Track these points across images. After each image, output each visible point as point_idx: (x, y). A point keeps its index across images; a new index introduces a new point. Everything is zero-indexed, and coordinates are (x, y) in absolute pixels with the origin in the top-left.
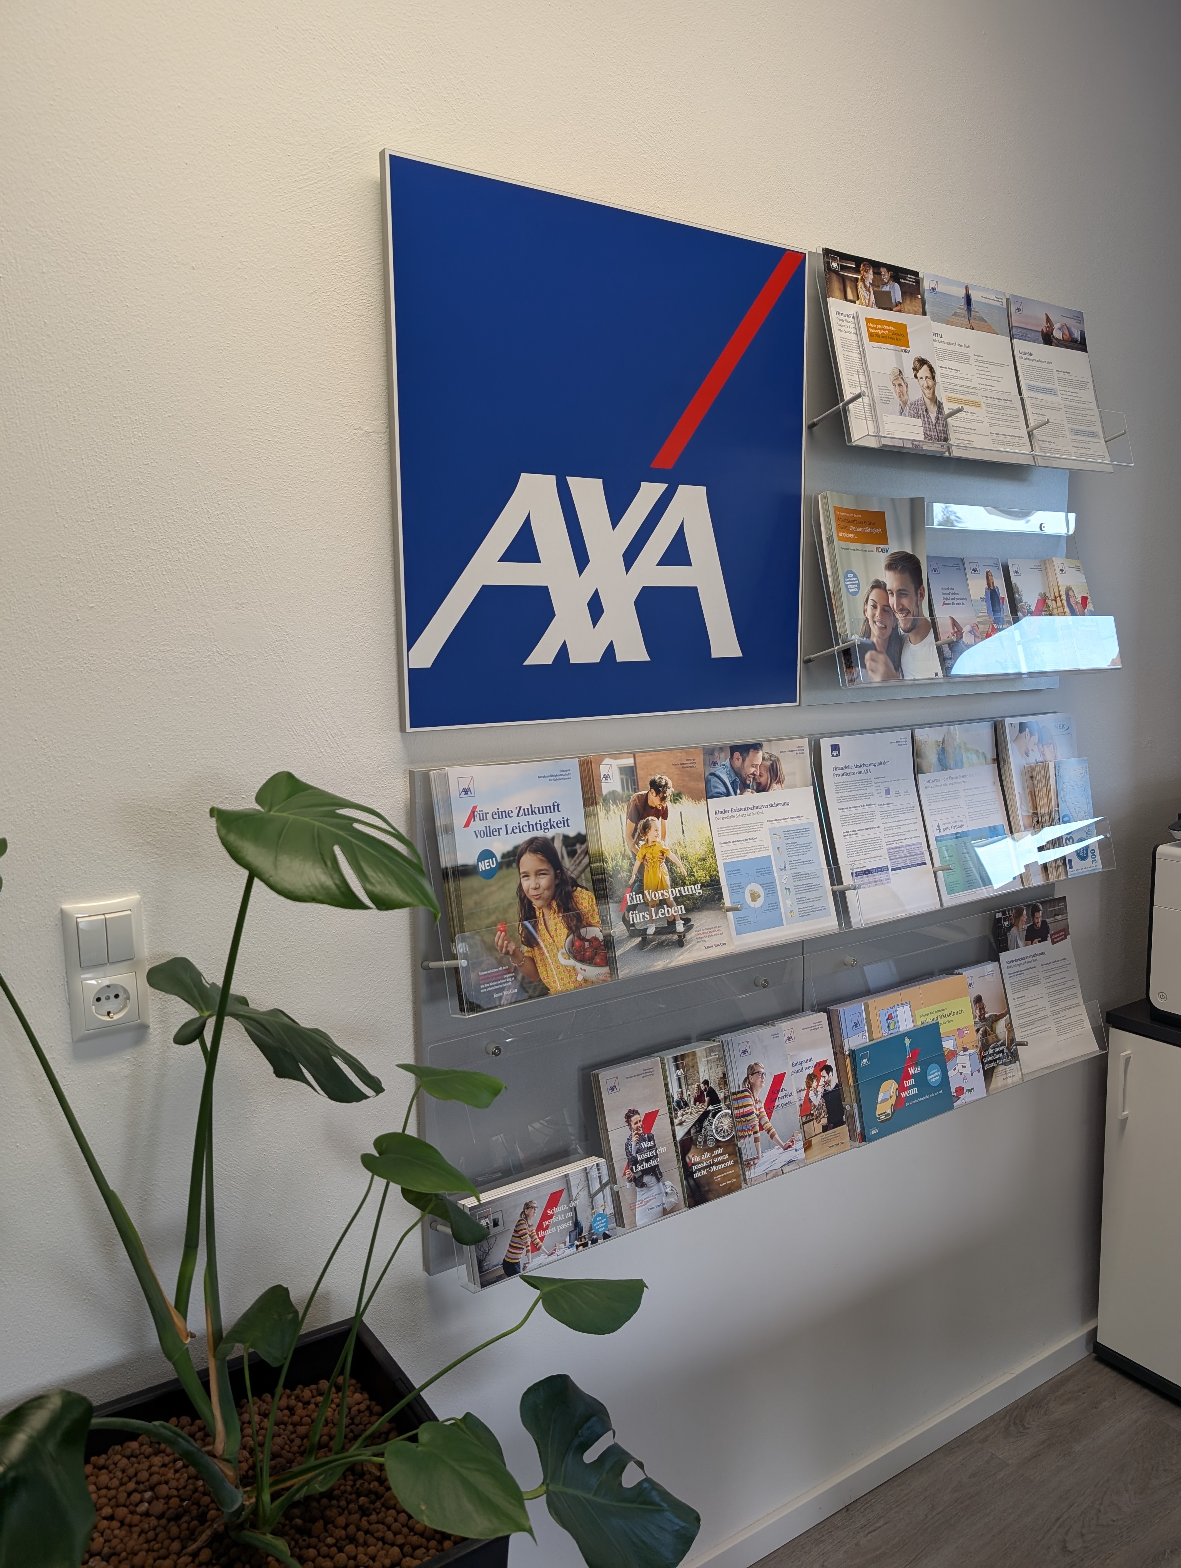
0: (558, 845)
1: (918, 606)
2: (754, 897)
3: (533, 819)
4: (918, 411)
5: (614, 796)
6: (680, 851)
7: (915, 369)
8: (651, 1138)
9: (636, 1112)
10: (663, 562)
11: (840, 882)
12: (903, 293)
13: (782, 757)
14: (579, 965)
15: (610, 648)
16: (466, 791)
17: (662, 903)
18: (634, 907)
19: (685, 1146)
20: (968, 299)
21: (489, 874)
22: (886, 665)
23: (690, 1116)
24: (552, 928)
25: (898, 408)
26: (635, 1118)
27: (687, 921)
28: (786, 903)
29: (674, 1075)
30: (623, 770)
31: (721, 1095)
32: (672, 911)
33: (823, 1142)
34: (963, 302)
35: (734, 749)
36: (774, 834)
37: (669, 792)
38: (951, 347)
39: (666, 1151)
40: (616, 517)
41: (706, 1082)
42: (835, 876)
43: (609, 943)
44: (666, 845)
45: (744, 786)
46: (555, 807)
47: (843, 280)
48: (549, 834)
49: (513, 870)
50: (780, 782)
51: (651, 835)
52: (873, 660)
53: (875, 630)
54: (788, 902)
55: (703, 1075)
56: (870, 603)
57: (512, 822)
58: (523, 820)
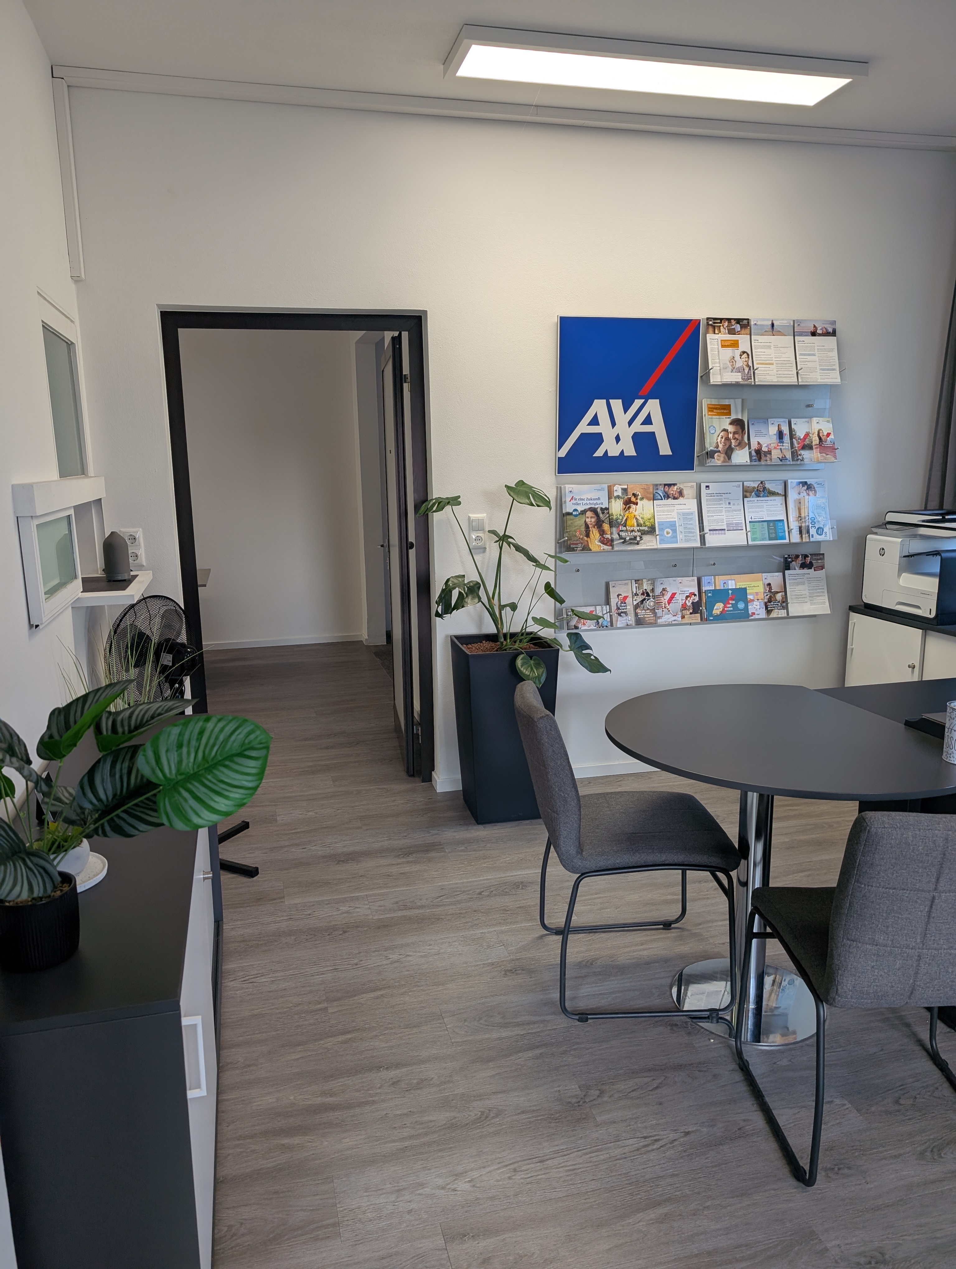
0: (599, 510)
1: (743, 438)
2: (668, 533)
3: (591, 502)
4: (740, 370)
5: (618, 497)
6: (641, 516)
7: (741, 355)
8: (625, 603)
9: (621, 595)
10: (643, 424)
11: (703, 530)
12: (741, 328)
13: (684, 488)
14: (602, 545)
15: (622, 451)
16: (571, 492)
17: (633, 531)
18: (622, 531)
19: (636, 607)
20: (773, 325)
21: (576, 516)
22: (724, 458)
23: (640, 598)
24: (594, 534)
25: (730, 370)
26: (620, 597)
27: (641, 537)
28: (680, 536)
29: (634, 585)
30: (622, 489)
31: (651, 594)
32: (636, 534)
33: (690, 617)
34: (770, 327)
35: (665, 485)
36: (678, 514)
37: (639, 497)
38: (762, 344)
39: (630, 608)
40: (626, 411)
41: (646, 590)
42: (702, 528)
43: (612, 540)
44: (636, 513)
45: (668, 497)
46: (599, 499)
47: (714, 327)
48: (596, 507)
49: (584, 515)
50: (683, 497)
51: (631, 510)
52: (718, 456)
53: (721, 446)
54: (681, 536)
55: (645, 587)
56: (720, 436)
57: (584, 502)
58: (588, 502)
